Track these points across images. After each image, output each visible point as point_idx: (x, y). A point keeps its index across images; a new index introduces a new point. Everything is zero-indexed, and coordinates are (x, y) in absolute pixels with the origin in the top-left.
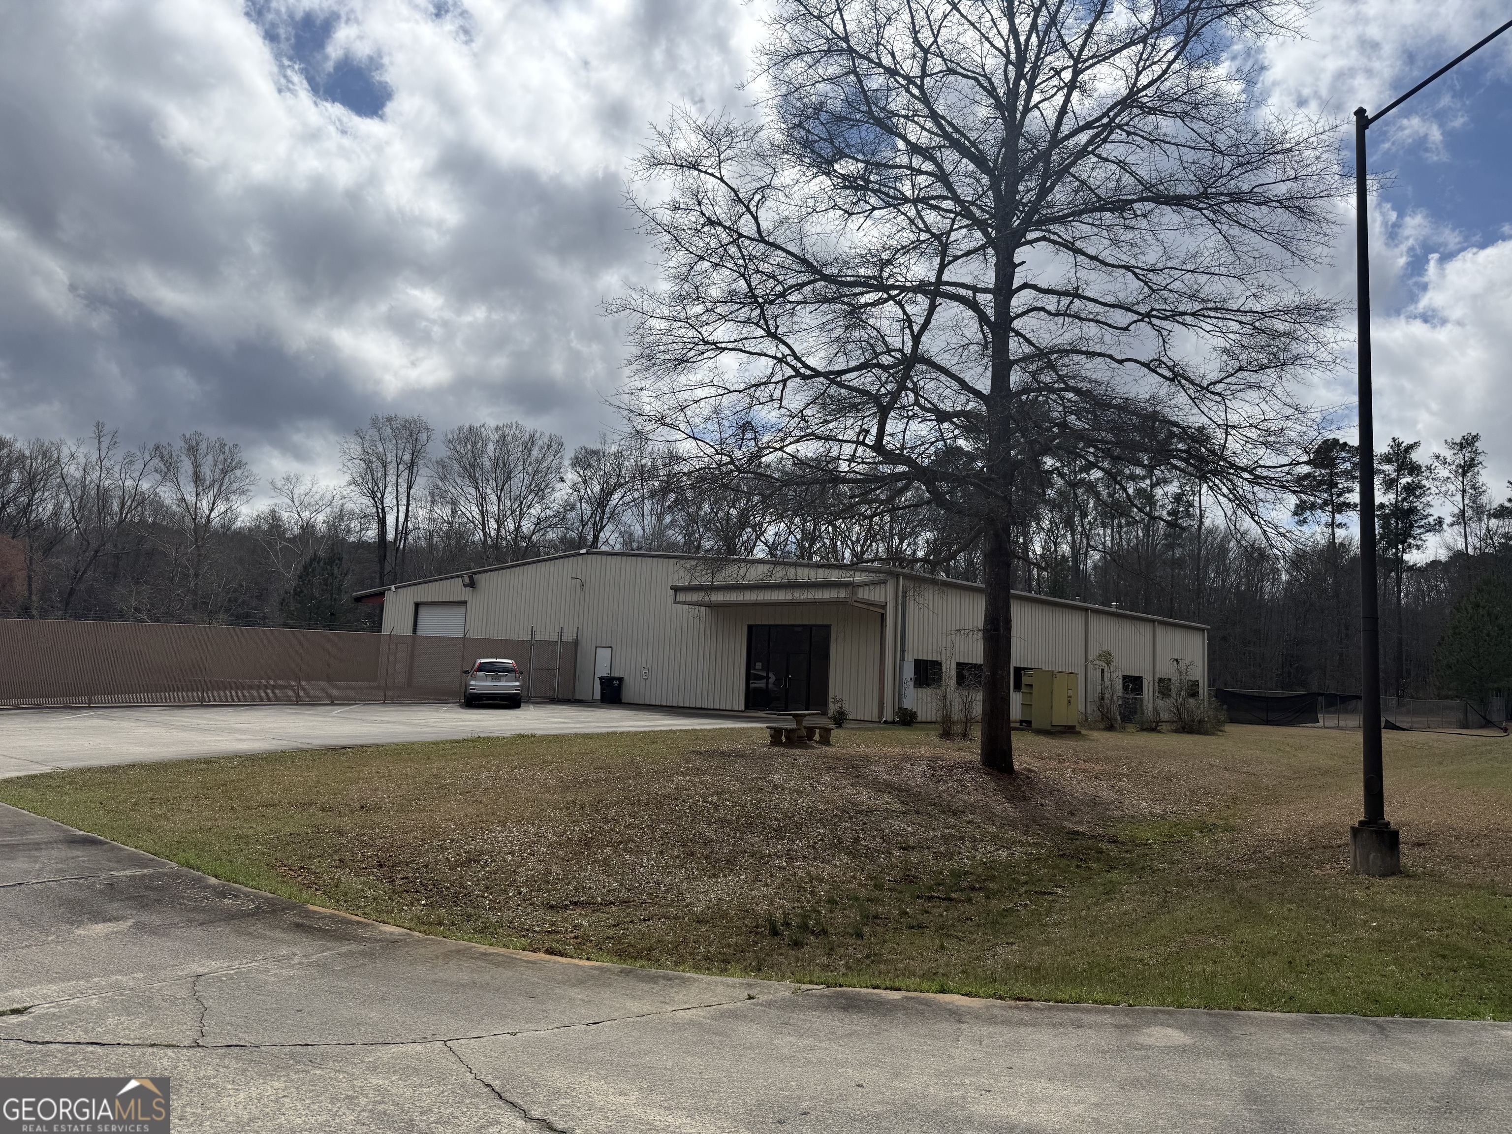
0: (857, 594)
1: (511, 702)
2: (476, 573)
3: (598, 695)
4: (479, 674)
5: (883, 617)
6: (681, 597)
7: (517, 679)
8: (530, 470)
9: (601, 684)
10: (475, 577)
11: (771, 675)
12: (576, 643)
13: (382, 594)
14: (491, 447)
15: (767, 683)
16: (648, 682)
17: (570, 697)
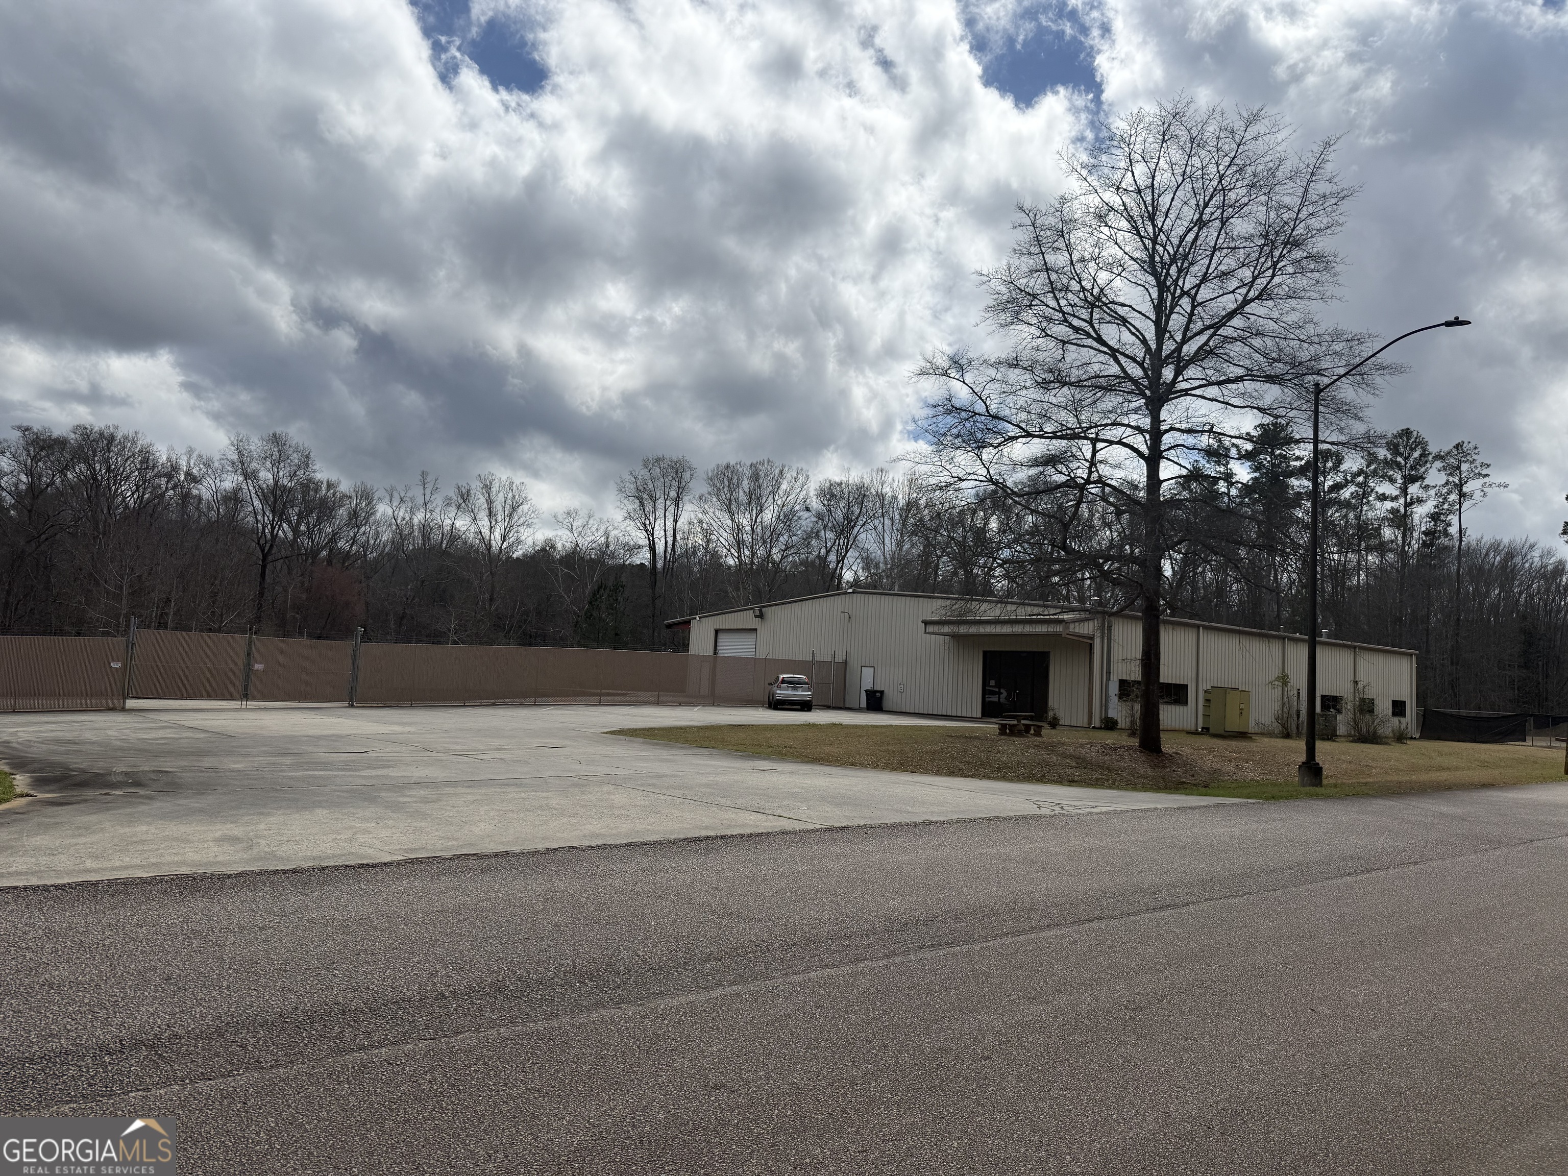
0: (1068, 628)
1: (805, 706)
2: (763, 607)
3: (864, 704)
4: (783, 685)
5: (1091, 646)
6: (930, 629)
7: (809, 690)
8: (779, 502)
9: (867, 695)
10: (763, 610)
11: (1002, 691)
12: (845, 663)
13: (689, 622)
14: (745, 483)
15: (999, 698)
16: (904, 695)
17: (842, 706)
